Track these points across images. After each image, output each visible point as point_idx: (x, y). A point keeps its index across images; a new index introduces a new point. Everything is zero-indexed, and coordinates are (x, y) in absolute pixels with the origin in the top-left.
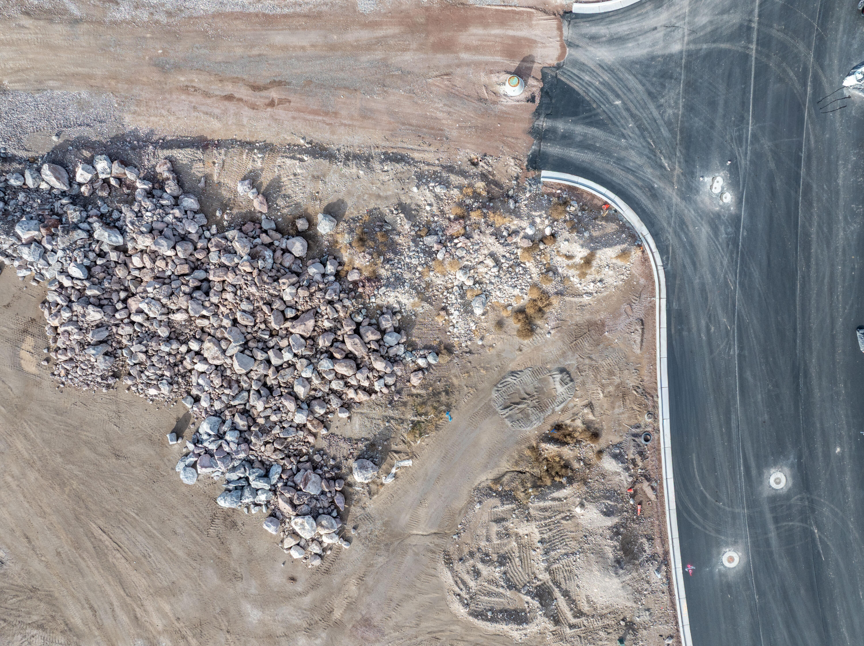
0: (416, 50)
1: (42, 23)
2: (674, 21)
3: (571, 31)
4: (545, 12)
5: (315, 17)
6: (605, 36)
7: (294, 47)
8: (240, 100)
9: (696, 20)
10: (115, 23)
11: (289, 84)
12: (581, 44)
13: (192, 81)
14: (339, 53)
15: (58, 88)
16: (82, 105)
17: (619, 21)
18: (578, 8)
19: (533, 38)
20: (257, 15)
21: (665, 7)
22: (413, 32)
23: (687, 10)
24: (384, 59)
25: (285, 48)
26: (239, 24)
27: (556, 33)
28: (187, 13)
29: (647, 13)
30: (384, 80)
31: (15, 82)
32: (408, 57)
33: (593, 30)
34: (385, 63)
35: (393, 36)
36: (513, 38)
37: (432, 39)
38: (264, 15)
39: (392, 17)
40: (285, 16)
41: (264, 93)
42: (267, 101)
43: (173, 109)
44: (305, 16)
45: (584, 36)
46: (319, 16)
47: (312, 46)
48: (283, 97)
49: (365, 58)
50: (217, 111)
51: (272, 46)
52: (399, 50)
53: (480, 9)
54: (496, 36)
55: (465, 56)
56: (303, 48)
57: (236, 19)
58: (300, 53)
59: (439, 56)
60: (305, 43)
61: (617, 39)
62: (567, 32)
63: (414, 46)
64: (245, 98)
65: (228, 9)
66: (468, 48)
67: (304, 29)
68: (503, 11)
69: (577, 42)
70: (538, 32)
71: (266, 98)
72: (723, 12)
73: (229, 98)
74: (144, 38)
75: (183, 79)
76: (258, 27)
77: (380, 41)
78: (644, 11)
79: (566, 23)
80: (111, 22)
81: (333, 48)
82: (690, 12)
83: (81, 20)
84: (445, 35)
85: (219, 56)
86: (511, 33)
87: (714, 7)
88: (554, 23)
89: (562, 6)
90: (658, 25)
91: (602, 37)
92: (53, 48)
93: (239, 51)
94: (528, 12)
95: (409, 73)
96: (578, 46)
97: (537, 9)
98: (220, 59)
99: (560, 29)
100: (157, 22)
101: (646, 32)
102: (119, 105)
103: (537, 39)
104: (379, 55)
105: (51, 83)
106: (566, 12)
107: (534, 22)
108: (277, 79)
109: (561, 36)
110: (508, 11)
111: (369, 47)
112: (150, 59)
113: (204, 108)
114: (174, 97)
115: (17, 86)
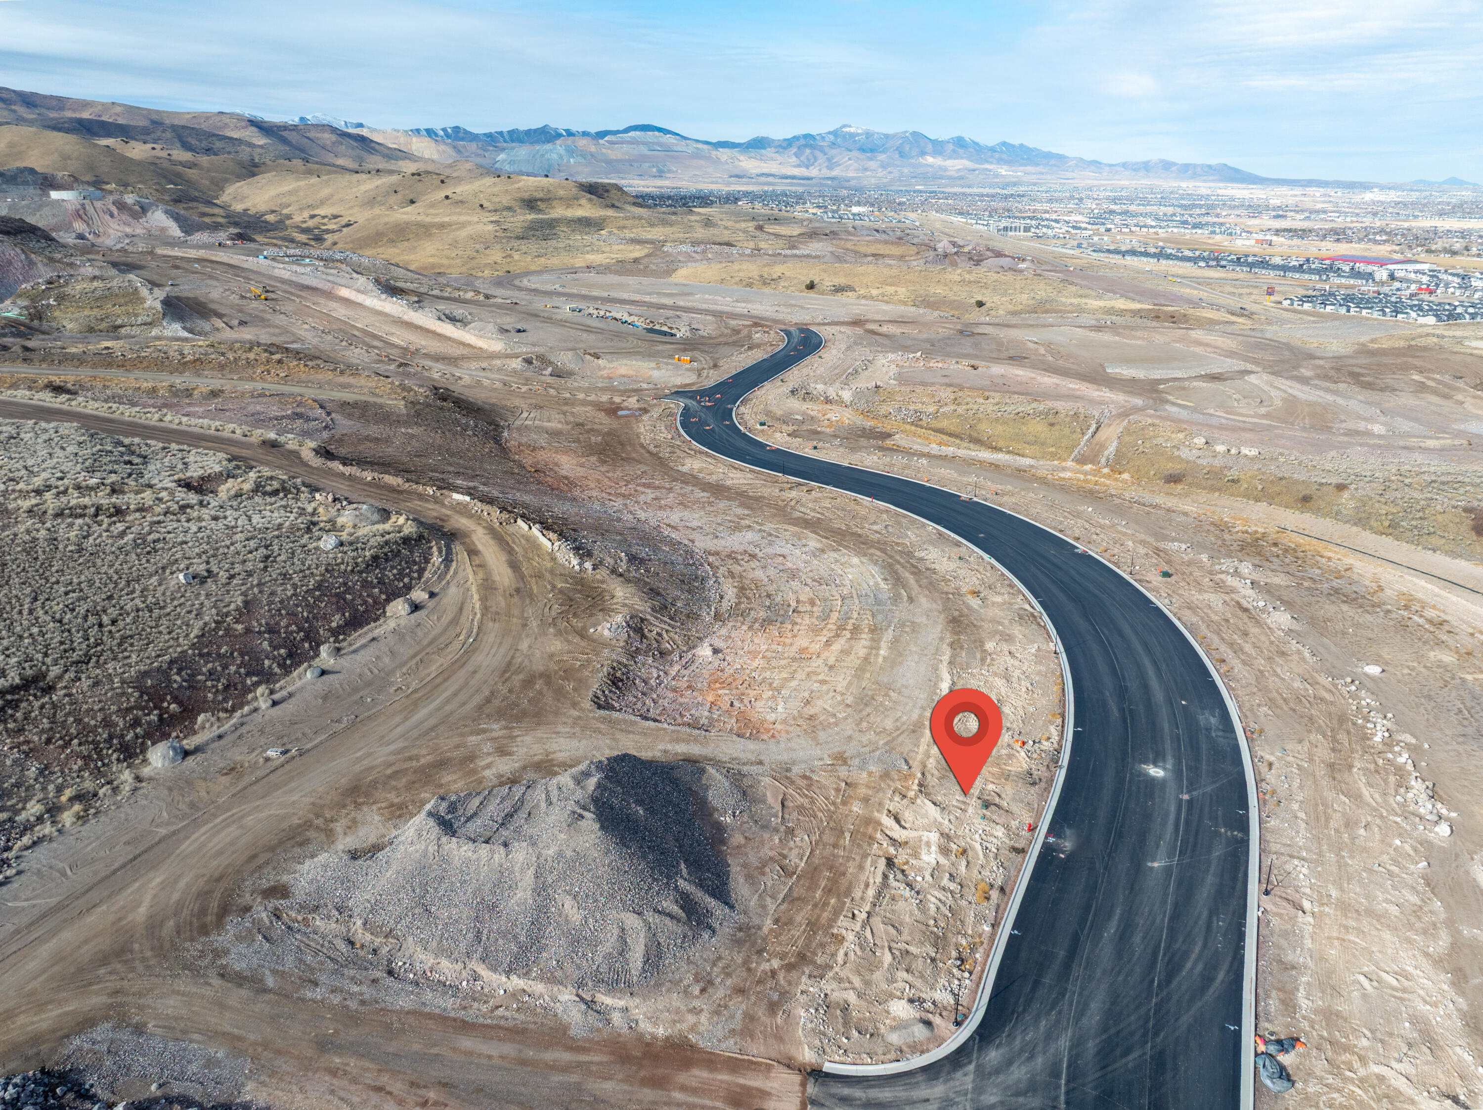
0: (622, 1081)
1: (230, 985)
2: (952, 1095)
3: (816, 1089)
4: (789, 1067)
5: (517, 1033)
6: (860, 1099)
7: (480, 1055)
8: (390, 1093)
9: (982, 1098)
10: (303, 1000)
11: (455, 1087)
12: (827, 1104)
13: (347, 1065)
14: (529, 1069)
15: (199, 1042)
16: (211, 1062)
17: (880, 1086)
18: (828, 1067)
19: (768, 1089)
20: (455, 1020)
21: (941, 1080)
22: (623, 1063)
23: (970, 1087)
24: (579, 1083)
25: (471, 1053)
26: (431, 1024)
27: (797, 1088)
28: (383, 1005)
29: (917, 1083)
30: (570, 1103)
31: (160, 1027)
32: (608, 1086)
33: (846, 1091)
34: (578, 1087)
35: (600, 1063)
36: (743, 1087)
37: (643, 1073)
38: (463, 1021)
39: (605, 1046)
40: (484, 1026)
41: (420, 1092)
42: (420, 1100)
43: (308, 1087)
44: (507, 1029)
45: (833, 1096)
46: (524, 1031)
47: (501, 1057)
48: (442, 1099)
49: (556, 1078)
50: (356, 1099)
51: (454, 1049)
52: (600, 1077)
53: (711, 1053)
54: (722, 1081)
55: (678, 1096)
56: (490, 1057)
57: (430, 1019)
58: (484, 1061)
59: (646, 1091)
60: (494, 1053)
61: (875, 1104)
62: (812, 1089)
63: (620, 1076)
64: (396, 1092)
65: (427, 1010)
66: (683, 1088)
67: (500, 1040)
68: (736, 1059)
69: (823, 1101)
70: (775, 1085)
71: (421, 1096)
72: (1018, 1094)
73: (379, 1089)
74: (323, 1017)
75: (337, 1061)
76: (451, 1030)
77: (579, 1064)
78: (914, 1081)
79: (813, 1081)
80: (299, 998)
81: (524, 1062)
82: (974, 1089)
83: (270, 991)
84: (660, 1071)
85: (392, 1048)
86: (741, 1081)
87: (1005, 1089)
88: (797, 1078)
89: (811, 1065)
90: (931, 1097)
91: (856, 1099)
92: (222, 1006)
93: (416, 1047)
94: (766, 1064)
95: (603, 1101)
96: (823, 1105)
97: (778, 1062)
98: (391, 1050)
99: (803, 1085)
100: (347, 1007)
101: (915, 1102)
102: (251, 1071)
103: (773, 1092)
104: (574, 1078)
105: (195, 1036)
106: (813, 1070)
107: (773, 1075)
108: (443, 1081)
109: (804, 1092)
110: (744, 1060)
111: (566, 1069)
112: (316, 1036)
113: (343, 1094)
114: (317, 1076)
115: (159, 1031)
